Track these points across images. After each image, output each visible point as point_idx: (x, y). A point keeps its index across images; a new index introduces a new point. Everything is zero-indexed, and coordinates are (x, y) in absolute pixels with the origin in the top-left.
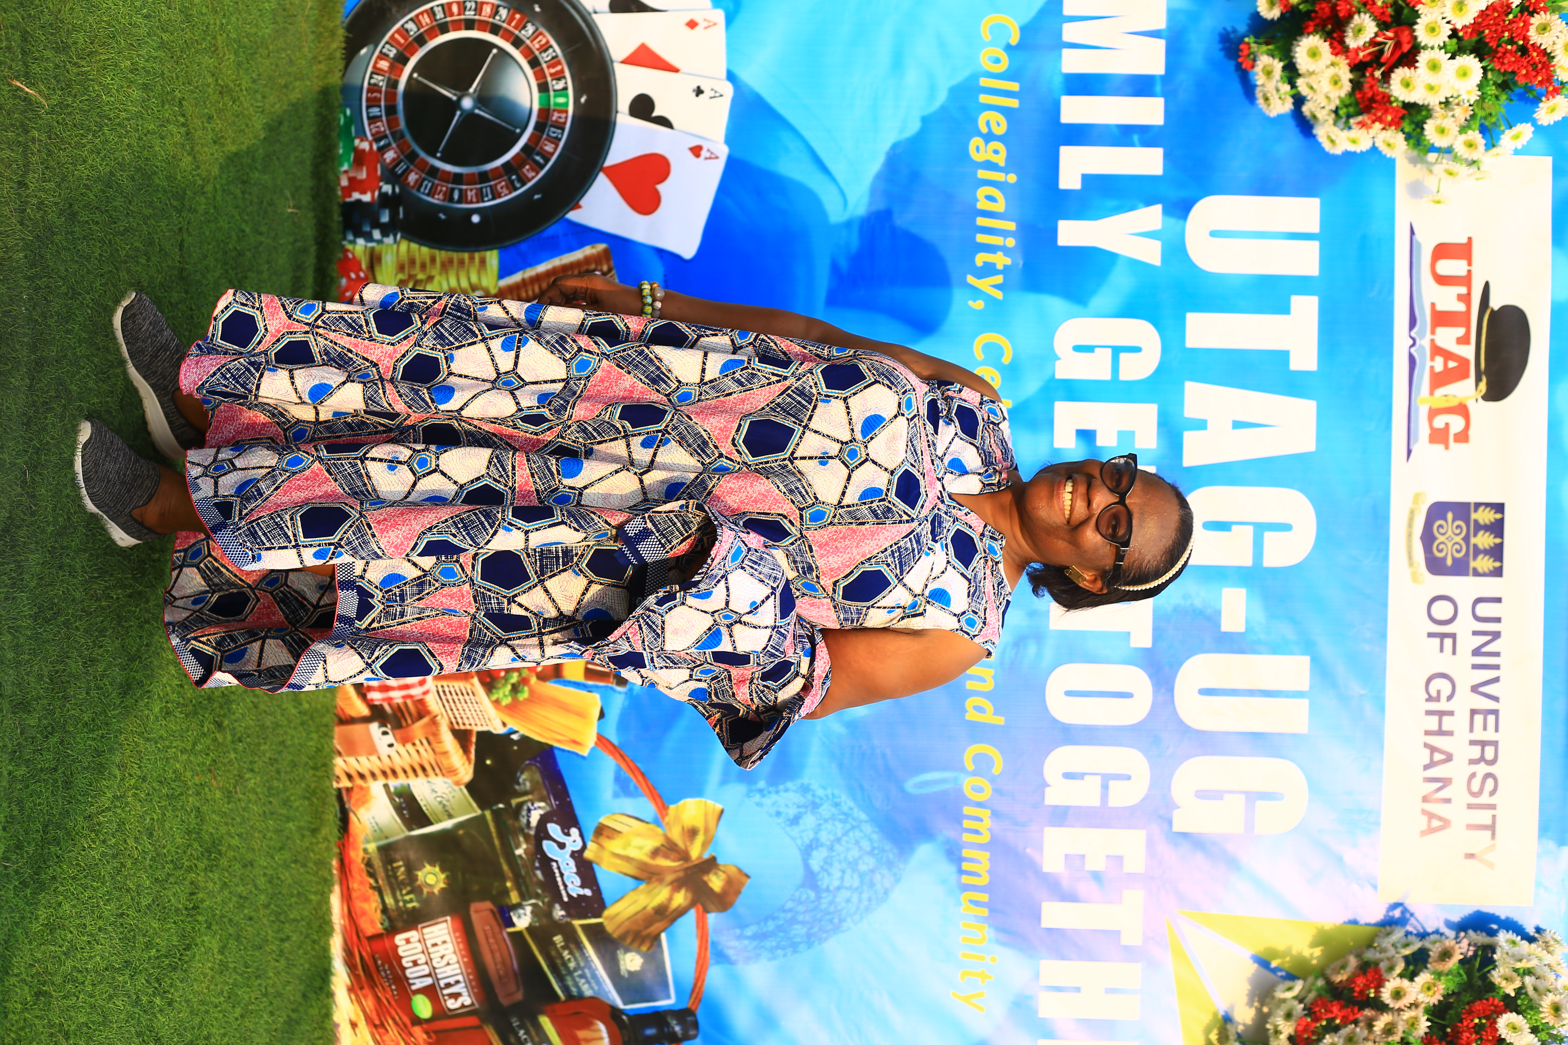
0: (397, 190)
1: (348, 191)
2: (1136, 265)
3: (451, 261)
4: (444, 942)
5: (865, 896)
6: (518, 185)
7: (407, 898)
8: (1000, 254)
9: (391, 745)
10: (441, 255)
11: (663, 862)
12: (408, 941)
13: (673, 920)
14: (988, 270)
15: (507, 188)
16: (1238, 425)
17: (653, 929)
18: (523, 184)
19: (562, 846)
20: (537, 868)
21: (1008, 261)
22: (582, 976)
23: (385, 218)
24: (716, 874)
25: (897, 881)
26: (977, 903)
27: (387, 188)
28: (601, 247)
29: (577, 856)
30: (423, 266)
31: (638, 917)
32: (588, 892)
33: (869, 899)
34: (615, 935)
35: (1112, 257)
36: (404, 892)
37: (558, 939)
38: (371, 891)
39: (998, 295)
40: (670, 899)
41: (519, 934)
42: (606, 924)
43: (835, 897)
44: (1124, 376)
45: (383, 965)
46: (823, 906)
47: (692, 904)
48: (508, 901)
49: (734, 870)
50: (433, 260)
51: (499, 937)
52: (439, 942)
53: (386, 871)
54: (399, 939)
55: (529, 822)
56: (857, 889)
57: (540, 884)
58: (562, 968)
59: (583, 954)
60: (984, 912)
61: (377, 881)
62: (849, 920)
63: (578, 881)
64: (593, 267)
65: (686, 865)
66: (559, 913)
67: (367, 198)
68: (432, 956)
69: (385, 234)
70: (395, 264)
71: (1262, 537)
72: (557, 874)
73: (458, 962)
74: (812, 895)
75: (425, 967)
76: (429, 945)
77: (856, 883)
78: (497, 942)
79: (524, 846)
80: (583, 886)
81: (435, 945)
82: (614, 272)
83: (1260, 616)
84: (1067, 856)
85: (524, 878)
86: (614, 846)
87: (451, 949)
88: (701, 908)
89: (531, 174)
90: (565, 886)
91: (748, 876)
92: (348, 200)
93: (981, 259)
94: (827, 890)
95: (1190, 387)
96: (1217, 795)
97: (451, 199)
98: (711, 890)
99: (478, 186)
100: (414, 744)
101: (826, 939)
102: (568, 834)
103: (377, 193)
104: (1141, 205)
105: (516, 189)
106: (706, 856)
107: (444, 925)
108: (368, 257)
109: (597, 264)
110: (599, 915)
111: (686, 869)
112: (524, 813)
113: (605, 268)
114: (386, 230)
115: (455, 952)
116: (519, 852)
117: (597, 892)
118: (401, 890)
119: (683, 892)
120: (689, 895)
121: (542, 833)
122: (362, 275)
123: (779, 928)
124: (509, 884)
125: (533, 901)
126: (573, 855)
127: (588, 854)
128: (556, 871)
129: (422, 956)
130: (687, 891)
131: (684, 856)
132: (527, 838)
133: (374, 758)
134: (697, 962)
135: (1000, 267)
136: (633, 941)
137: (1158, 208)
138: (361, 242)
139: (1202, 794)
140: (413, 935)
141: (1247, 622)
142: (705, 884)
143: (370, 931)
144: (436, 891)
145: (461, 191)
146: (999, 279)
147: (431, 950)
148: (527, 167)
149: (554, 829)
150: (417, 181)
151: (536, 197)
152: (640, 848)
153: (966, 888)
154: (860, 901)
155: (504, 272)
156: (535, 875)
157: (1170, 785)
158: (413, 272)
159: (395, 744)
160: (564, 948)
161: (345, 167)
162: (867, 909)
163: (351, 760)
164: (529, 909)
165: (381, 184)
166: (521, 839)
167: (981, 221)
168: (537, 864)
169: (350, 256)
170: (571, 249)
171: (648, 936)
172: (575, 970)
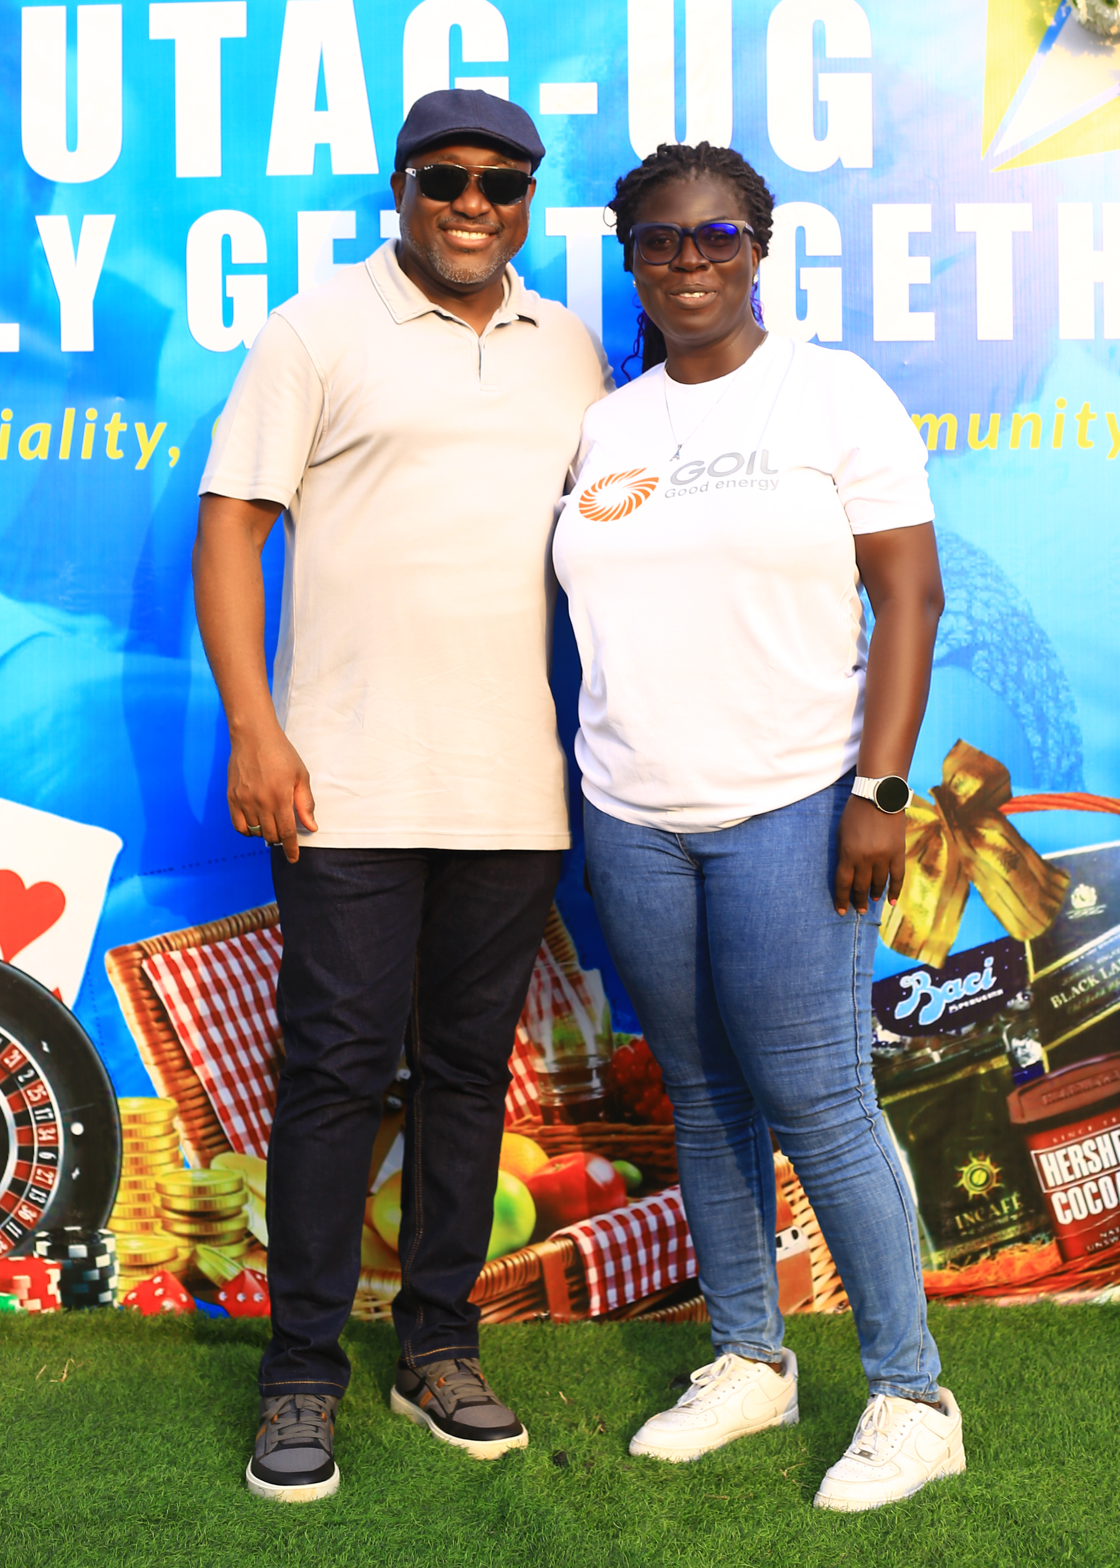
0: (43, 1234)
1: (48, 1301)
2: (115, 248)
3: (135, 1161)
4: (1066, 1157)
5: (979, 581)
6: (31, 1073)
7: (1006, 1209)
8: (107, 427)
9: (795, 1235)
10: (127, 1175)
11: (943, 860)
12: (1066, 1207)
13: (1024, 843)
14: (129, 442)
15: (35, 1087)
16: (321, 103)
17: (1037, 870)
18: (29, 1066)
19: (925, 999)
20: (959, 1032)
21: (117, 416)
22: (1108, 969)
23: (80, 1250)
24: (956, 787)
25: (957, 539)
26: (983, 429)
27: (42, 1248)
28: (109, 960)
29: (939, 977)
30: (143, 1198)
31: (1020, 892)
32: (989, 962)
33: (984, 575)
34: (1048, 923)
35: (105, 277)
36: (998, 1213)
37: (1056, 1002)
38: (998, 1258)
39: (161, 428)
40: (994, 848)
41: (1050, 1054)
42: (1032, 937)
43: (982, 623)
44: (261, 256)
45: (1101, 1240)
46: (996, 638)
47: (1001, 818)
48: (1005, 1072)
49: (949, 762)
50: (134, 1185)
51: (1057, 1083)
52: (1067, 1164)
53: (969, 1238)
54: (1064, 1218)
55: (894, 1045)
56: (970, 594)
57: (980, 1027)
58: (1097, 995)
59: (1077, 967)
60: (995, 418)
61: (984, 1250)
62: (1013, 602)
63: (974, 976)
64: (136, 971)
65: (946, 828)
66: (1019, 1002)
67: (55, 1275)
68: (1086, 1173)
69: (102, 1250)
70: (142, 1236)
71: (469, 64)
72: (966, 1004)
73: (1093, 1138)
74: (981, 654)
75: (1101, 1182)
76: (1072, 1178)
77: (963, 594)
78: (1065, 1086)
79: (928, 1050)
80: (981, 969)
81: (1070, 1170)
82: (142, 942)
83: (576, 64)
84: (912, 309)
85: (974, 1050)
86: (922, 927)
87: (1076, 1148)
88: (1006, 806)
89: (16, 1056)
90: (982, 993)
91: (959, 742)
92: (59, 1300)
93: (114, 453)
94: (973, 633)
95: (274, 168)
96: (820, 111)
97: (54, 1162)
98: (979, 792)
99: (34, 1126)
100: (792, 1203)
101: (1042, 633)
102: (909, 990)
103: (48, 1262)
104: (37, 243)
105: (36, 1076)
106: (932, 801)
107: (1043, 1158)
108: (135, 1272)
109: (133, 966)
110: (1022, 945)
111: (951, 826)
112: (881, 1051)
113: (137, 955)
114: (97, 1250)
115: (1080, 1143)
116: (936, 1057)
117: (988, 949)
118: (996, 1217)
119: (983, 831)
120: (988, 822)
121: (909, 1026)
122: (158, 1280)
123: (1030, 698)
124: (982, 1071)
125: (1005, 1037)
126: (937, 983)
127: (936, 963)
128: (961, 1006)
129: (1086, 1187)
130: (981, 826)
131: (933, 830)
132: (916, 1047)
133: (814, 1257)
134: (1081, 809)
135: (124, 427)
136: (1055, 898)
137: (40, 220)
138: (113, 1282)
139: (820, 131)
140: (1057, 1199)
141: (584, 81)
142: (971, 800)
143: (1054, 1258)
144: (995, 1171)
145: (41, 1150)
146: (140, 428)
147: (1078, 1176)
148: (6, 1061)
149: (903, 1010)
150: (30, 1208)
151: (46, 1048)
152: (924, 891)
153: (962, 443)
154: (987, 588)
155: (147, 1090)
156: (968, 1035)
157: (808, 174)
158: (152, 1213)
159: (793, 1228)
160: (1068, 993)
161: (15, 1303)
162: (998, 579)
163: (817, 1286)
164: (1016, 1043)
165: (36, 1255)
166: (918, 1054)
167: (64, 454)
168: (953, 1032)
169: (133, 1296)
170: (114, 1001)
171: (1047, 878)
172: (1098, 977)
